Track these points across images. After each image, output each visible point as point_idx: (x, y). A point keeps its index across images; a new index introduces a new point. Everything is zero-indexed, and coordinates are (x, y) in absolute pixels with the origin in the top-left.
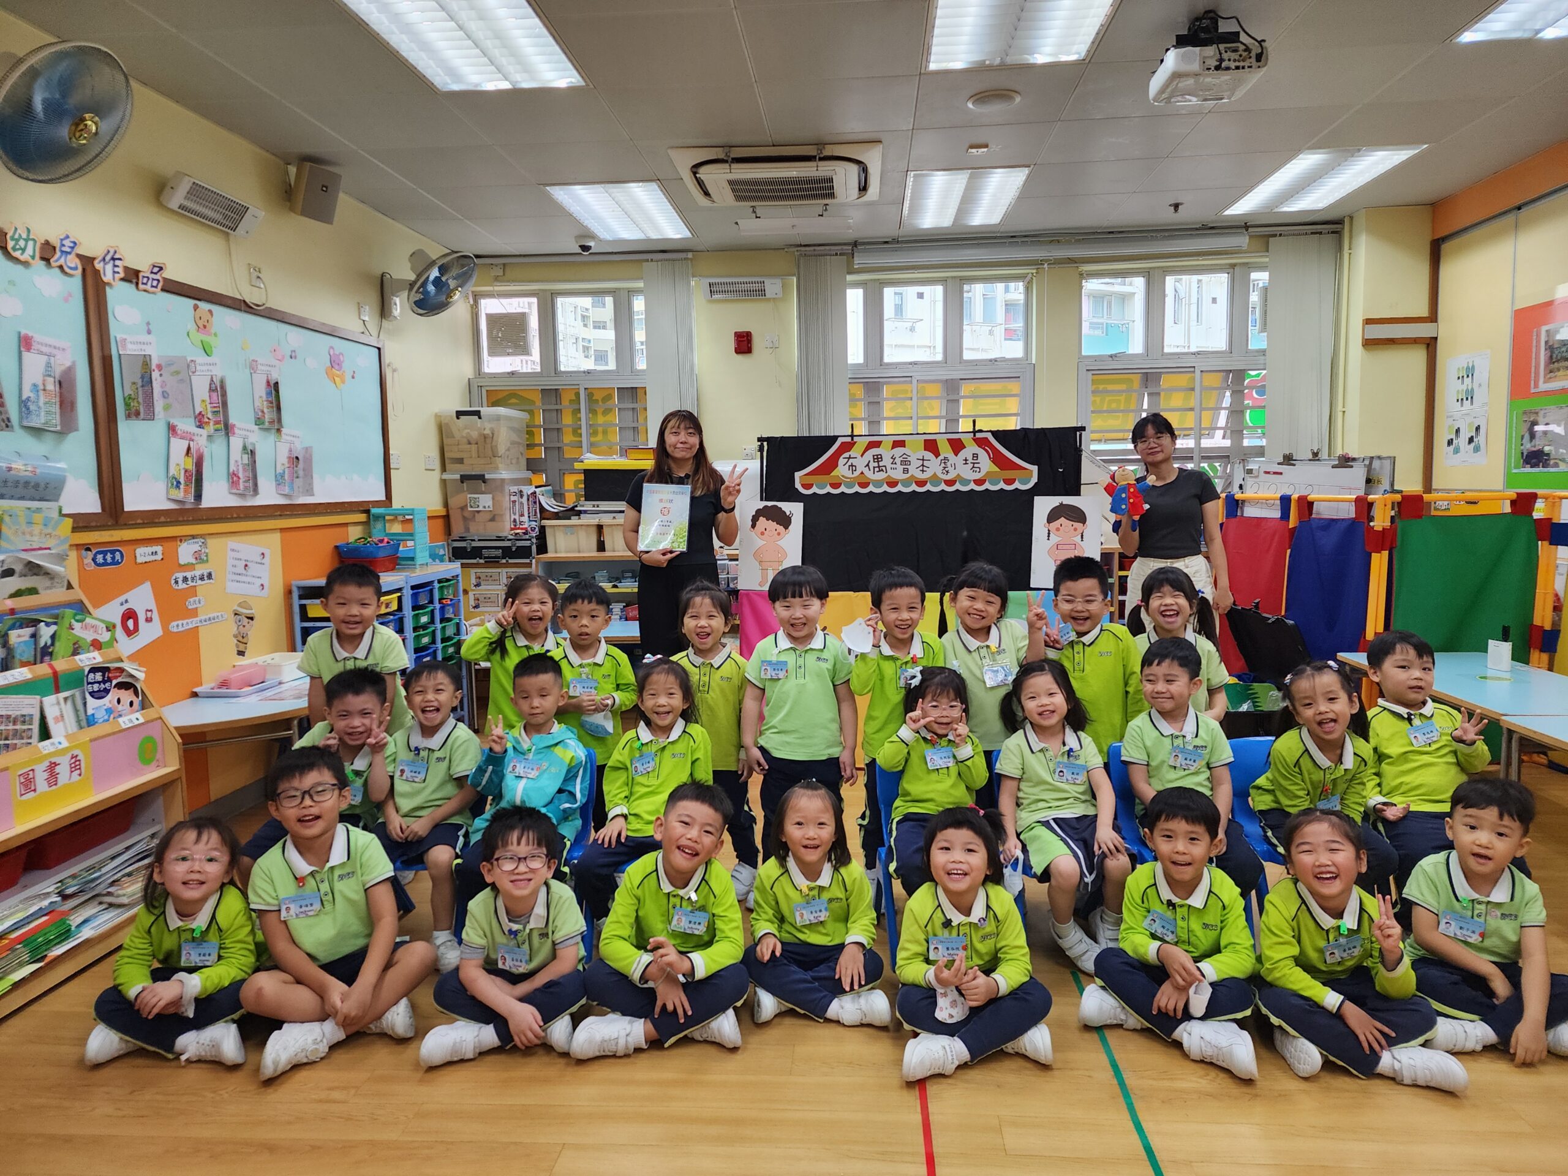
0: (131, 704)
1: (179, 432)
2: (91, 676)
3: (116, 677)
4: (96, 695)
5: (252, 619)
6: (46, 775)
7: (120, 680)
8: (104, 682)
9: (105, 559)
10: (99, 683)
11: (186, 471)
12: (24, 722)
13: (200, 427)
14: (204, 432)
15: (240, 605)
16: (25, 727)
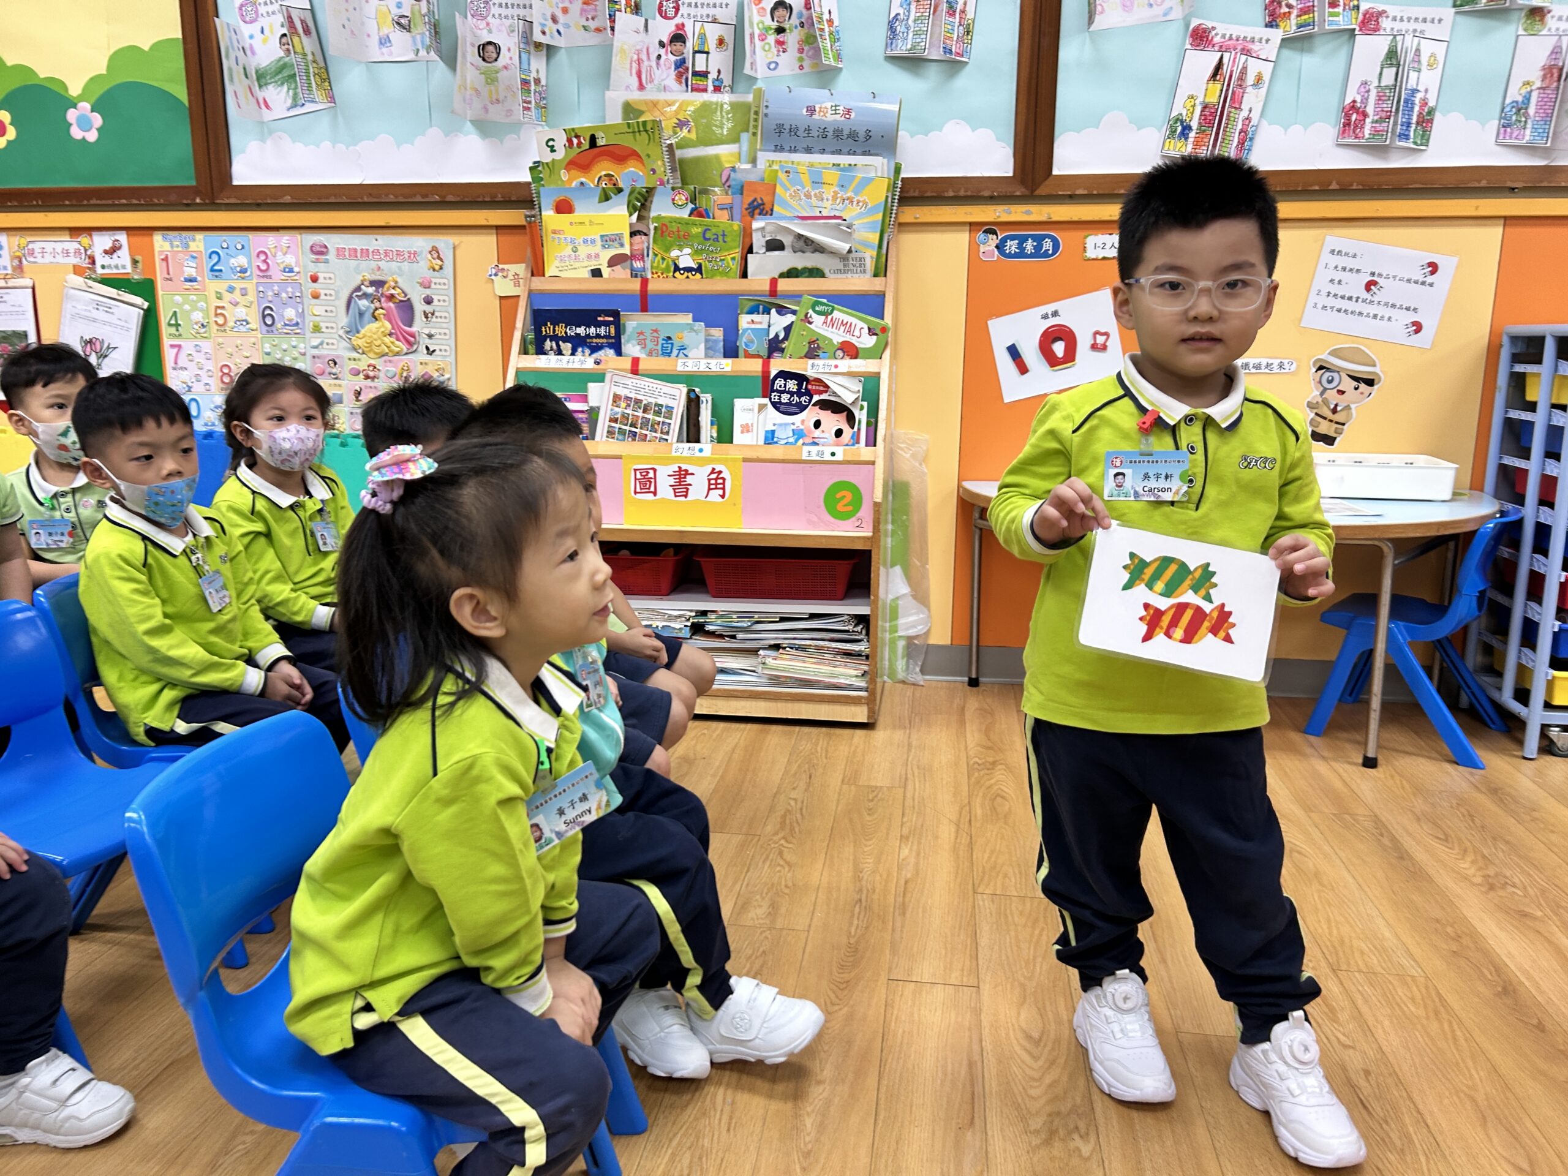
0: (839, 433)
1: (1217, 39)
2: (780, 382)
3: (820, 393)
4: (783, 408)
5: (1370, 383)
6: (672, 481)
7: (824, 396)
8: (799, 394)
9: (1020, 246)
10: (792, 394)
11: (1205, 107)
12: (658, 413)
13: (1269, 25)
14: (1276, 35)
15: (1334, 353)
16: (661, 419)
